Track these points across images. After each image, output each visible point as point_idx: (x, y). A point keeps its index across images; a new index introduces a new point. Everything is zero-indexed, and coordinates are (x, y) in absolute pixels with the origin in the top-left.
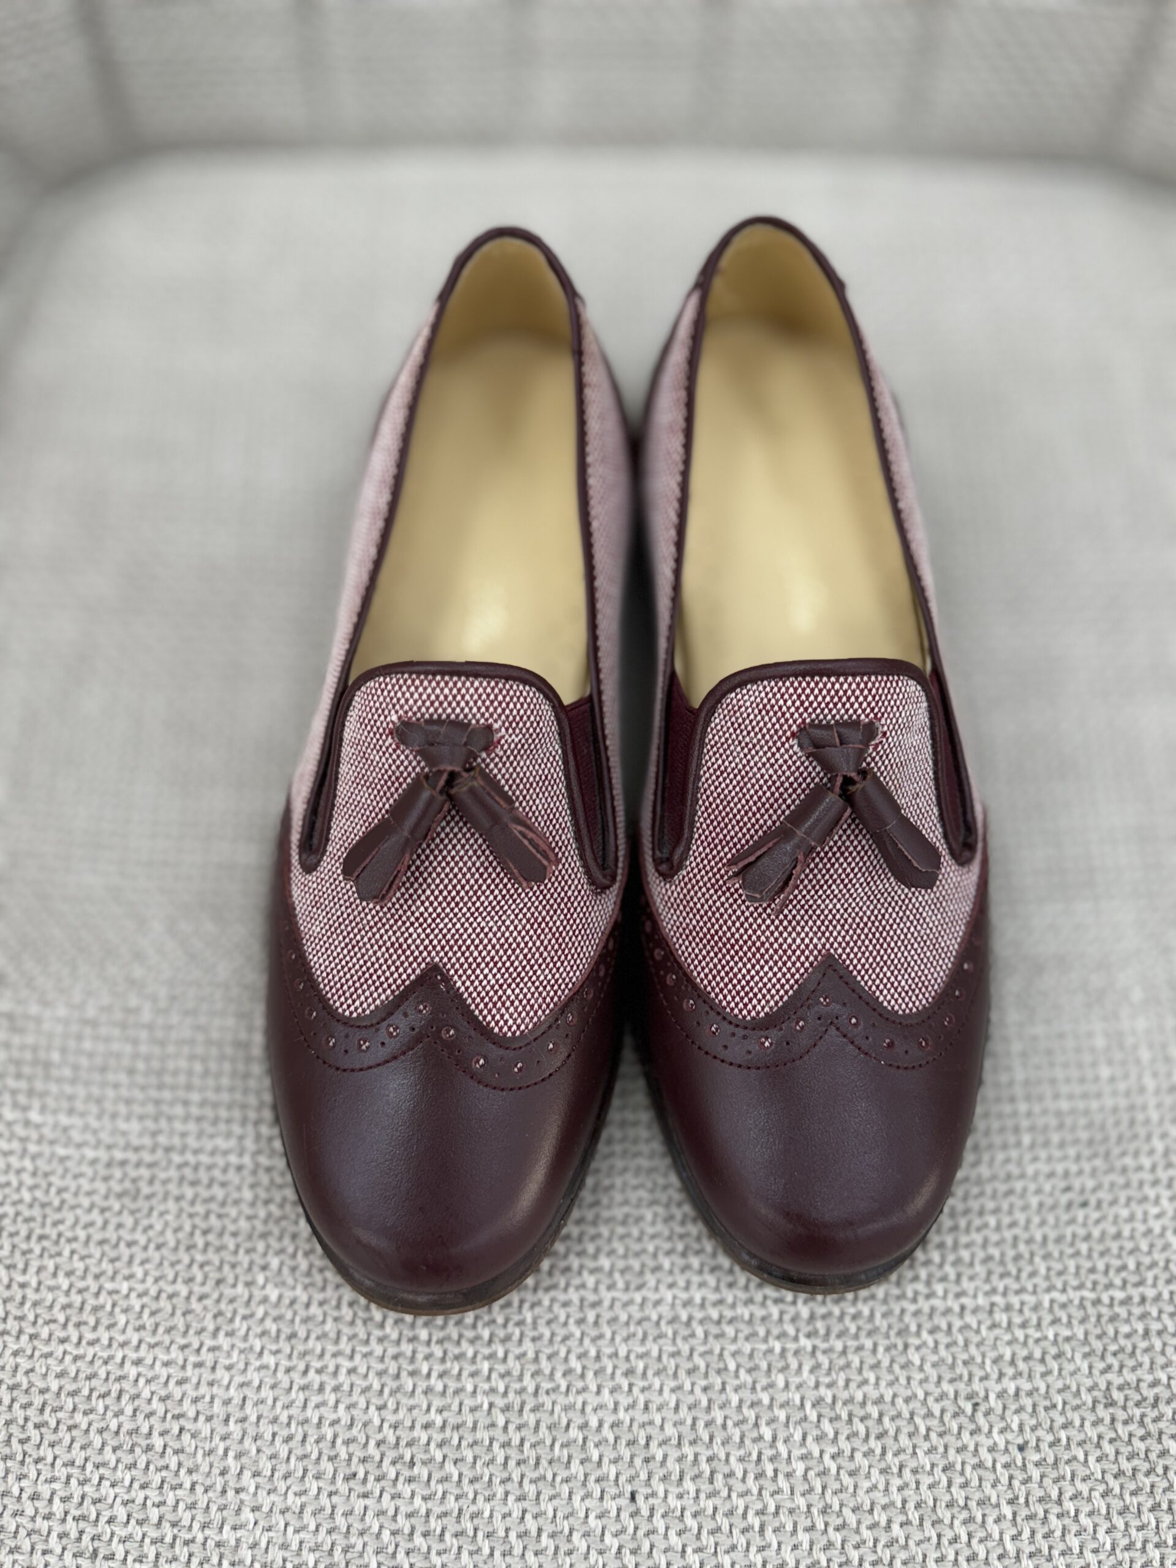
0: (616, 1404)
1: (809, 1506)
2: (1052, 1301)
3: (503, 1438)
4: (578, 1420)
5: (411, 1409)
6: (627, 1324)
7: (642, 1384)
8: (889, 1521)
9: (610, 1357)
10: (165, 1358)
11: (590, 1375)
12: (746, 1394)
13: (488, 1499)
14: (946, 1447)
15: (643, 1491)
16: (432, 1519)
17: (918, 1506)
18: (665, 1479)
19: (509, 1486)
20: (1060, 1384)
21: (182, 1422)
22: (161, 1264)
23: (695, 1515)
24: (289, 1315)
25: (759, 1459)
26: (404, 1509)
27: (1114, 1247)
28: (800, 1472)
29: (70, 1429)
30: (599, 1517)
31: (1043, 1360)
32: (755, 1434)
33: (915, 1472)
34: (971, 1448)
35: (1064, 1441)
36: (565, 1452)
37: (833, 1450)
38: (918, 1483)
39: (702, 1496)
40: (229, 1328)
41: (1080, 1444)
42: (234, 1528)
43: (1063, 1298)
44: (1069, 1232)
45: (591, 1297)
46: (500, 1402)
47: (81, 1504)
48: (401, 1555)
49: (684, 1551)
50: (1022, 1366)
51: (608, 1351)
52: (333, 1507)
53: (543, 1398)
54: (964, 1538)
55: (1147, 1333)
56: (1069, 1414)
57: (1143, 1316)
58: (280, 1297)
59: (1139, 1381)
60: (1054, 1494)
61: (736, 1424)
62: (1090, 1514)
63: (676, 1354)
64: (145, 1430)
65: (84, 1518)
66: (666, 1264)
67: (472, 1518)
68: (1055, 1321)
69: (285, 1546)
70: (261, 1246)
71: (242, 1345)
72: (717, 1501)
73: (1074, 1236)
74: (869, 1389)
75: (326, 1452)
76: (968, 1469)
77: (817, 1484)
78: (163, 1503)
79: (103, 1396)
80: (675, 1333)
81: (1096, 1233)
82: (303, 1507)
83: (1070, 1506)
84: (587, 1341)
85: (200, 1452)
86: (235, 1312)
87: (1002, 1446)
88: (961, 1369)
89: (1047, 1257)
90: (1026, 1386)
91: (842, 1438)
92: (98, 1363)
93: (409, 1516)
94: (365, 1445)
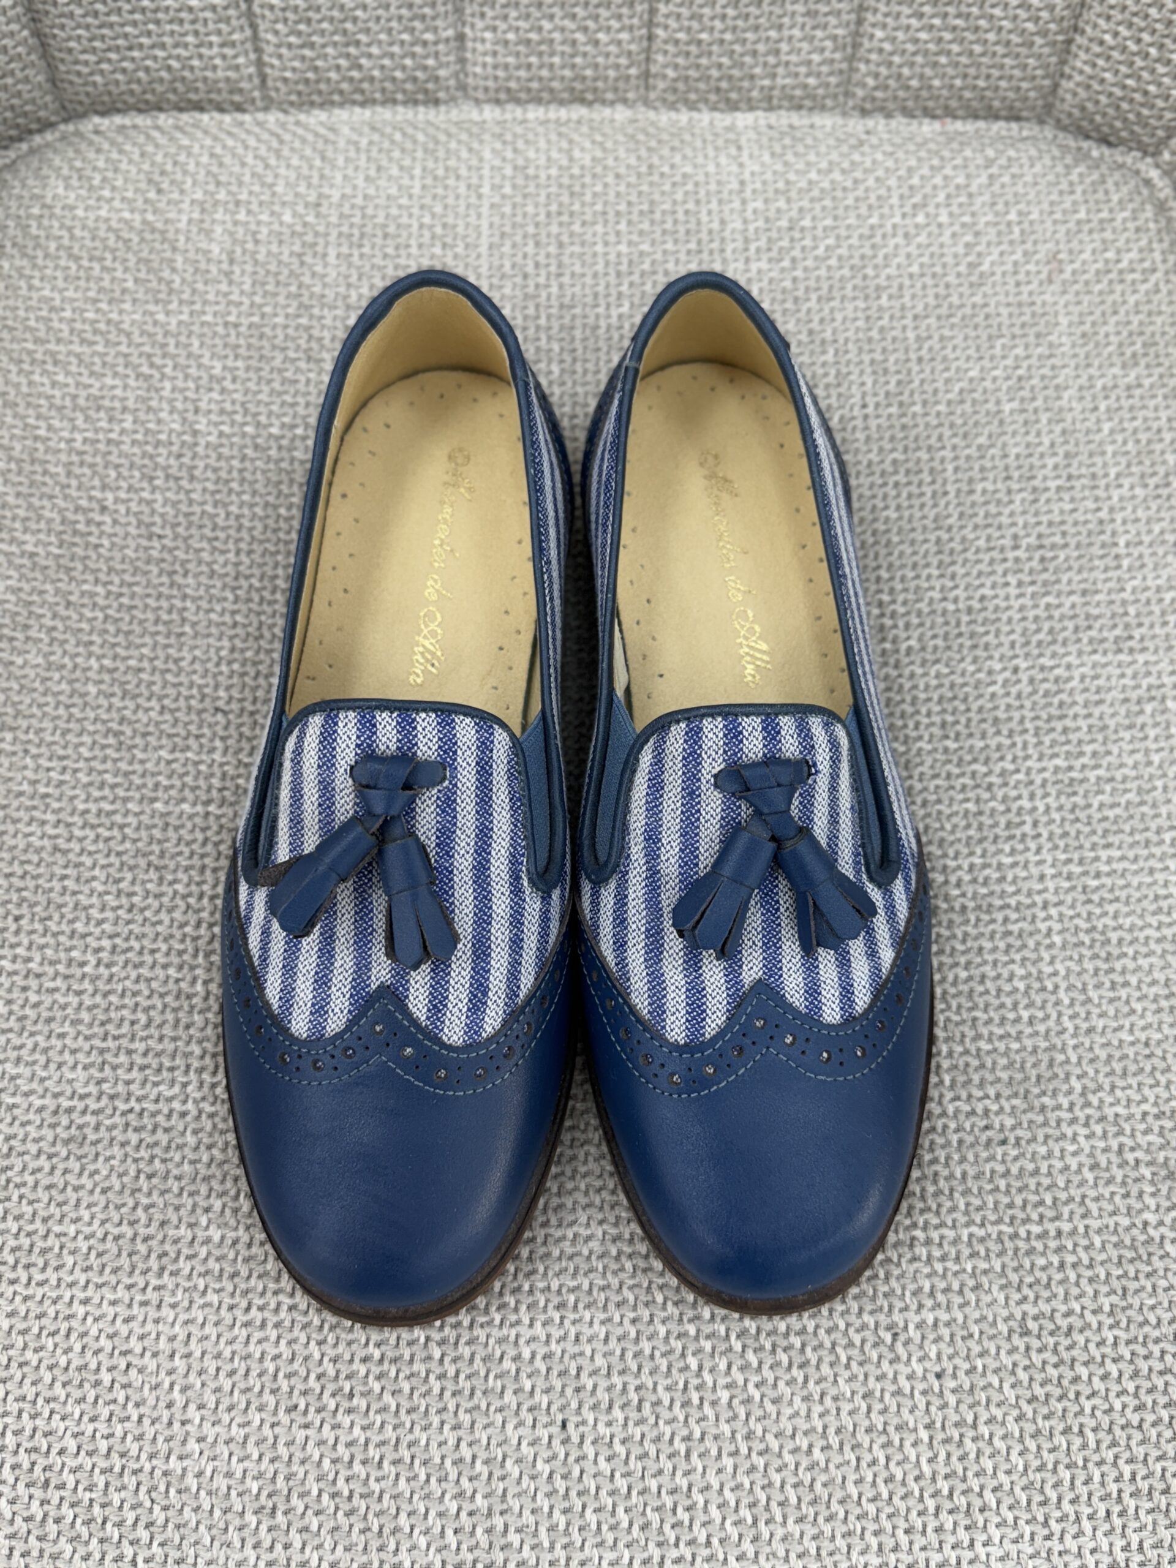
0: (548, 1336)
1: (733, 1433)
2: (971, 1235)
3: (438, 1371)
4: (512, 1352)
5: (350, 1343)
6: (560, 1259)
7: (572, 1316)
8: (811, 1446)
9: (543, 1291)
10: (112, 1297)
11: (523, 1308)
12: (673, 1326)
13: (425, 1429)
14: (866, 1376)
15: (574, 1419)
16: (371, 1447)
17: (838, 1431)
18: (595, 1407)
19: (445, 1416)
20: (977, 1315)
21: (129, 1358)
22: (106, 1207)
23: (623, 1442)
24: (231, 1255)
25: (685, 1388)
26: (343, 1439)
27: (1032, 1183)
28: (724, 1400)
29: (21, 1365)
30: (532, 1444)
31: (961, 1292)
32: (681, 1364)
33: (835, 1399)
34: (891, 1375)
35: (980, 1368)
36: (499, 1383)
37: (756, 1379)
38: (838, 1410)
39: (631, 1423)
40: (174, 1268)
41: (996, 1371)
42: (181, 1458)
43: (981, 1233)
44: (987, 1168)
46: (437, 1336)
47: (32, 1437)
48: (341, 1482)
49: (612, 1476)
50: (940, 1297)
51: (541, 1285)
52: (276, 1438)
53: (477, 1331)
54: (882, 1461)
55: (1062, 1265)
56: (986, 1343)
57: (1059, 1250)
58: (223, 1238)
59: (1053, 1311)
60: (970, 1419)
61: (663, 1355)
62: (1004, 1437)
63: (606, 1288)
64: (93, 1366)
65: (35, 1450)
66: (597, 1200)
67: (409, 1446)
68: (974, 1255)
69: (229, 1475)
70: (204, 1190)
71: (187, 1284)
72: (645, 1428)
73: (993, 1172)
75: (269, 1385)
76: (887, 1396)
77: (742, 1412)
78: (111, 1435)
79: (53, 1334)
80: (605, 1268)
81: (1014, 1170)
82: (246, 1437)
83: (985, 1430)
84: (521, 1277)
85: (147, 1387)
86: (179, 1253)
87: (920, 1373)
88: (881, 1301)
89: (966, 1192)
90: (945, 1317)
91: (765, 1367)
92: (47, 1303)
93: (349, 1445)
94: (306, 1378)
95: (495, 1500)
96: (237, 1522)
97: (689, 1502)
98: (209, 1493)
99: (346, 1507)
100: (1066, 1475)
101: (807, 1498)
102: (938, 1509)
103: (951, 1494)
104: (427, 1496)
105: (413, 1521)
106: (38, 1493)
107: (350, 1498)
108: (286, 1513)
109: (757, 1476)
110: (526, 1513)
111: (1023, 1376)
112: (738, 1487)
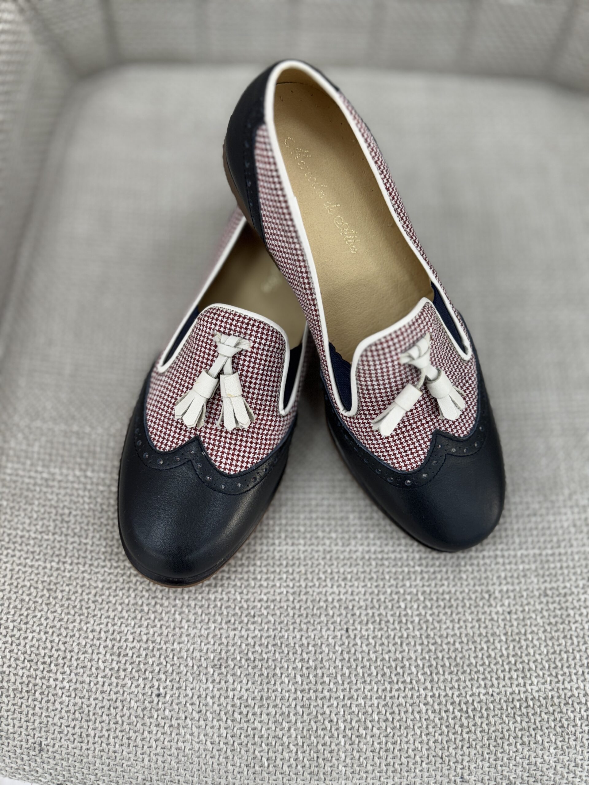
0: (340, 592)
1: (421, 635)
2: (522, 555)
3: (292, 606)
4: (324, 598)
5: (253, 593)
6: (343, 559)
7: (350, 584)
8: (454, 642)
9: (336, 573)
11: (328, 580)
12: (393, 589)
13: (286, 631)
14: (478, 612)
15: (351, 628)
16: (263, 639)
17: (466, 635)
18: (360, 623)
19: (295, 625)
20: (525, 587)
23: (373, 638)
25: (400, 616)
27: (548, 532)
28: (417, 621)
29: (107, 603)
30: (333, 638)
31: (518, 578)
32: (397, 605)
33: (465, 621)
34: (488, 612)
35: (527, 610)
36: (318, 612)
37: (430, 612)
38: (466, 626)
39: (376, 630)
41: (534, 611)
42: (179, 643)
43: (525, 553)
45: (328, 549)
46: (291, 591)
47: (113, 634)
48: (250, 654)
49: (369, 653)
50: (509, 580)
51: (336, 570)
52: (221, 635)
53: (309, 589)
54: (486, 648)
55: (561, 568)
56: (529, 599)
59: (558, 587)
60: (523, 631)
61: (390, 601)
62: (538, 639)
63: (364, 572)
64: (140, 603)
65: (114, 639)
66: (359, 536)
67: (280, 639)
68: (523, 562)
69: (201, 651)
72: (383, 632)
74: (445, 588)
75: (218, 612)
76: (487, 622)
77: (424, 627)
78: (147, 634)
79: (121, 589)
80: (364, 564)
81: (540, 526)
82: (208, 634)
83: (529, 636)
84: (327, 567)
85: (164, 613)
87: (501, 611)
88: (483, 581)
89: (519, 536)
90: (511, 588)
91: (434, 607)
93: (253, 638)
94: (234, 609)
95: (318, 662)
96: (205, 671)
97: (402, 665)
98: (192, 659)
99: (252, 665)
100: (565, 656)
101: (454, 664)
102: (510, 670)
103: (515, 664)
104: (288, 660)
105: (282, 671)
106: (115, 658)
107: (254, 661)
108: (225, 667)
109: (432, 654)
110: (332, 668)
111: (546, 614)
112: (424, 658)
